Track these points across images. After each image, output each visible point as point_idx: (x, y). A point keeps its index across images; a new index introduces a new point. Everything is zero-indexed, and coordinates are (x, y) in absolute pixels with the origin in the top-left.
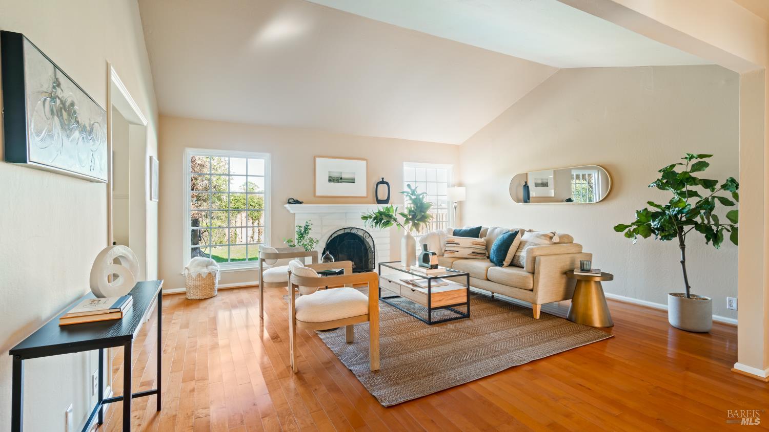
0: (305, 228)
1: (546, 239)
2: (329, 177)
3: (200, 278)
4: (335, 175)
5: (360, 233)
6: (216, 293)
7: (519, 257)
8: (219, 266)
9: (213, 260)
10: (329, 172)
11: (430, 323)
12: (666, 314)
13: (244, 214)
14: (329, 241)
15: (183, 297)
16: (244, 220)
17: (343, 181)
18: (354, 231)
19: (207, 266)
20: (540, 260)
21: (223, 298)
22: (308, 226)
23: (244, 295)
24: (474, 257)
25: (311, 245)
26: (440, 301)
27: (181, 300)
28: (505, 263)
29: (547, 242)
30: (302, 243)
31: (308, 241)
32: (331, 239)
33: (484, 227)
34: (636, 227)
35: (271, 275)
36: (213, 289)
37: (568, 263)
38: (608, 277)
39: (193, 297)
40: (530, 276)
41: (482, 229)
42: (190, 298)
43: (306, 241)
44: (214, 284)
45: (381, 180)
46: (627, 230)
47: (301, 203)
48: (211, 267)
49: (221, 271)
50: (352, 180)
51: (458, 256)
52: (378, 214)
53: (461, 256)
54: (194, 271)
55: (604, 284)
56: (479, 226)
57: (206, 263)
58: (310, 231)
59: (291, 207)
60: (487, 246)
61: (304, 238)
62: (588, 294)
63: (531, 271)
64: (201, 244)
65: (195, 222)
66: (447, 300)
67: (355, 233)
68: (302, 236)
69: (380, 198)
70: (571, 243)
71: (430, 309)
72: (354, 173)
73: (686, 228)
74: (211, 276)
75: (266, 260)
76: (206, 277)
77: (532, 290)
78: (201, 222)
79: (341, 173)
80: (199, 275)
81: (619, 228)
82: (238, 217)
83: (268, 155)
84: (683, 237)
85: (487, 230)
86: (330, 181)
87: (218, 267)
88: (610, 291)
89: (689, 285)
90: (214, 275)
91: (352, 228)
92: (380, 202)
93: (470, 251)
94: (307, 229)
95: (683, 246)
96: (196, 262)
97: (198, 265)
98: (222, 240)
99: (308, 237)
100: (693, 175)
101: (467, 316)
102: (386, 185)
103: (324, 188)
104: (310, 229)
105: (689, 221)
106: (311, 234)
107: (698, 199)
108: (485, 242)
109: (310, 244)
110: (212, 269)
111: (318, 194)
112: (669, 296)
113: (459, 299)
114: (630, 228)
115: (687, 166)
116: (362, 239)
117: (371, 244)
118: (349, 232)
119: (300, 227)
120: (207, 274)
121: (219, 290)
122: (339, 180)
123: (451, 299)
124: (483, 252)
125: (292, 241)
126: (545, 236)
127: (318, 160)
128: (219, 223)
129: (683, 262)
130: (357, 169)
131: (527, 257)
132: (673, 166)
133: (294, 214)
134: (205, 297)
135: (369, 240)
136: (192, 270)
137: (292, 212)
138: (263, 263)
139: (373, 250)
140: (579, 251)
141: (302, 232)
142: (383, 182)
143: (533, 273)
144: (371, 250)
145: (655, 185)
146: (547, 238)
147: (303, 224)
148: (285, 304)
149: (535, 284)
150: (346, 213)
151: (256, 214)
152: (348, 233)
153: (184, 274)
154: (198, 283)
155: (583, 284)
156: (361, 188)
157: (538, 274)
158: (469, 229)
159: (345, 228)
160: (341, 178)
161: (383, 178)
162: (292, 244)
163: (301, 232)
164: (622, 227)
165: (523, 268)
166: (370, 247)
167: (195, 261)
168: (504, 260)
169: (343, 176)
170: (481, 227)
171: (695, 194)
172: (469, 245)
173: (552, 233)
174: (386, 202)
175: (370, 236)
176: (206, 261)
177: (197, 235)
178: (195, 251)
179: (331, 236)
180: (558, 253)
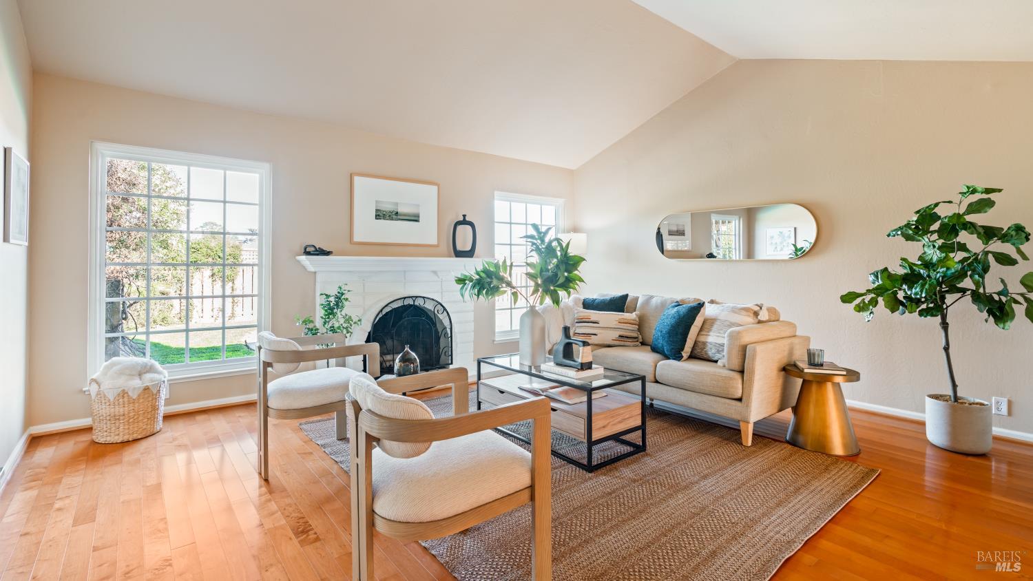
0: (337, 297)
1: (749, 316)
2: (377, 210)
3: (126, 400)
4: (387, 207)
5: (429, 306)
6: (160, 424)
7: (704, 343)
8: (166, 372)
9: (153, 361)
10: (377, 202)
11: (590, 468)
12: (920, 427)
13: (207, 272)
14: (378, 319)
15: (85, 438)
16: (208, 282)
17: (399, 217)
18: (419, 302)
19: (140, 375)
20: (754, 351)
21: (176, 434)
22: (343, 294)
23: (219, 424)
24: (622, 343)
25: (347, 328)
26: (604, 427)
27: (81, 446)
28: (685, 354)
29: (750, 319)
30: (330, 325)
31: (342, 321)
32: (380, 316)
33: (632, 295)
34: (873, 295)
35: (284, 393)
36: (153, 419)
37: (786, 353)
38: (852, 376)
39: (108, 439)
40: (737, 376)
41: (629, 299)
42: (102, 440)
43: (339, 321)
44: (155, 408)
45: (462, 219)
46: (858, 300)
47: (328, 253)
48: (148, 376)
49: (168, 381)
50: (415, 216)
51: (596, 342)
52: (483, 275)
53: (601, 343)
54: (110, 386)
55: (846, 387)
56: (625, 293)
57: (139, 368)
58: (346, 303)
59: (310, 261)
60: (641, 324)
61: (334, 316)
62: (822, 404)
63: (737, 368)
64: (128, 327)
65: (115, 287)
66: (614, 424)
67: (422, 304)
68: (330, 311)
69: (459, 248)
70: (778, 320)
71: (591, 443)
72: (418, 205)
73: (950, 298)
74: (149, 393)
75: (274, 364)
76: (139, 396)
77: (740, 400)
78: (127, 285)
79: (397, 204)
80: (124, 393)
81: (848, 298)
82: (195, 277)
83: (266, 167)
84: (945, 311)
85: (637, 299)
86: (378, 217)
87: (164, 374)
88: (855, 397)
89: (957, 383)
90: (155, 392)
91: (417, 297)
92: (459, 254)
93: (616, 334)
94: (340, 300)
95: (945, 325)
96: (115, 368)
97: (121, 373)
98: (166, 314)
99: (343, 313)
100: (969, 218)
101: (640, 449)
102: (469, 228)
103: (367, 228)
104: (347, 299)
105: (954, 289)
106: (348, 309)
107: (965, 255)
108: (638, 320)
109: (345, 325)
110: (152, 380)
111: (357, 238)
112: (928, 400)
113: (631, 420)
114: (864, 297)
115: (959, 206)
116: (433, 317)
117: (446, 323)
118: (412, 303)
119: (328, 296)
120: (142, 389)
121: (167, 417)
122: (394, 215)
123: (620, 422)
124: (635, 335)
125: (312, 322)
126: (747, 310)
127: (357, 179)
128: (158, 287)
129: (946, 349)
130: (421, 198)
131: (730, 345)
132: (936, 205)
133: (315, 273)
134: (136, 436)
135: (442, 317)
136: (107, 385)
137: (311, 269)
138: (269, 369)
139: (449, 332)
140: (792, 334)
141: (332, 305)
142: (464, 222)
143: (742, 372)
144: (446, 333)
145: (899, 233)
146: (749, 313)
147: (333, 291)
148: (305, 442)
149: (745, 390)
150: (405, 272)
151: (228, 272)
152: (410, 306)
153: (89, 391)
154: (119, 410)
155: (814, 388)
156: (427, 231)
157: (752, 372)
158: (608, 298)
159: (405, 298)
160: (397, 213)
161: (464, 216)
162: (311, 326)
163: (329, 304)
164: (852, 296)
165: (716, 362)
166: (445, 328)
167: (114, 364)
168: (683, 349)
169: (401, 210)
170: (627, 295)
171: (963, 247)
172: (614, 324)
173: (757, 305)
174: (470, 254)
175: (445, 309)
176: (137, 364)
177: (118, 309)
178: (113, 345)
179: (381, 311)
180: (772, 337)
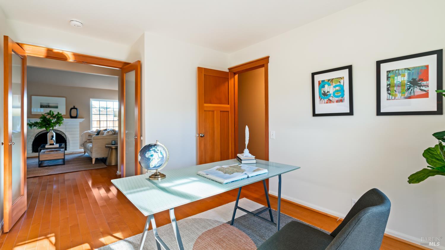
2: (41, 105)
4: (45, 104)
5: (58, 132)
11: (39, 166)
26: (46, 158)
45: (73, 107)
50: (56, 107)
69: (72, 116)
71: (40, 161)
72: (57, 104)
79: (49, 103)
102: (76, 110)
111: (33, 113)
113: (59, 157)
122: (47, 107)
127: (33, 97)
169: (51, 105)
174: (76, 117)
175: (64, 133)
